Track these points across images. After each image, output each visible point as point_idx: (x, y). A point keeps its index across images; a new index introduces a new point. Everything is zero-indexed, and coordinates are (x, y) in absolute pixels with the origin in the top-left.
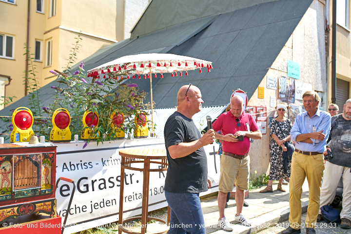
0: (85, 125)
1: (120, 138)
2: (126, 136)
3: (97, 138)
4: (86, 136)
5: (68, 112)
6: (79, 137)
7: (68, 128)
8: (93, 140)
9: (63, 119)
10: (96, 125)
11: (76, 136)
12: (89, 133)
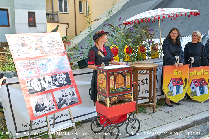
0: (126, 54)
1: (144, 60)
2: (147, 58)
3: (132, 60)
4: (127, 59)
5: (117, 47)
6: (123, 60)
7: (117, 56)
8: (130, 61)
9: (115, 51)
10: (131, 53)
11: (122, 60)
12: (128, 58)
